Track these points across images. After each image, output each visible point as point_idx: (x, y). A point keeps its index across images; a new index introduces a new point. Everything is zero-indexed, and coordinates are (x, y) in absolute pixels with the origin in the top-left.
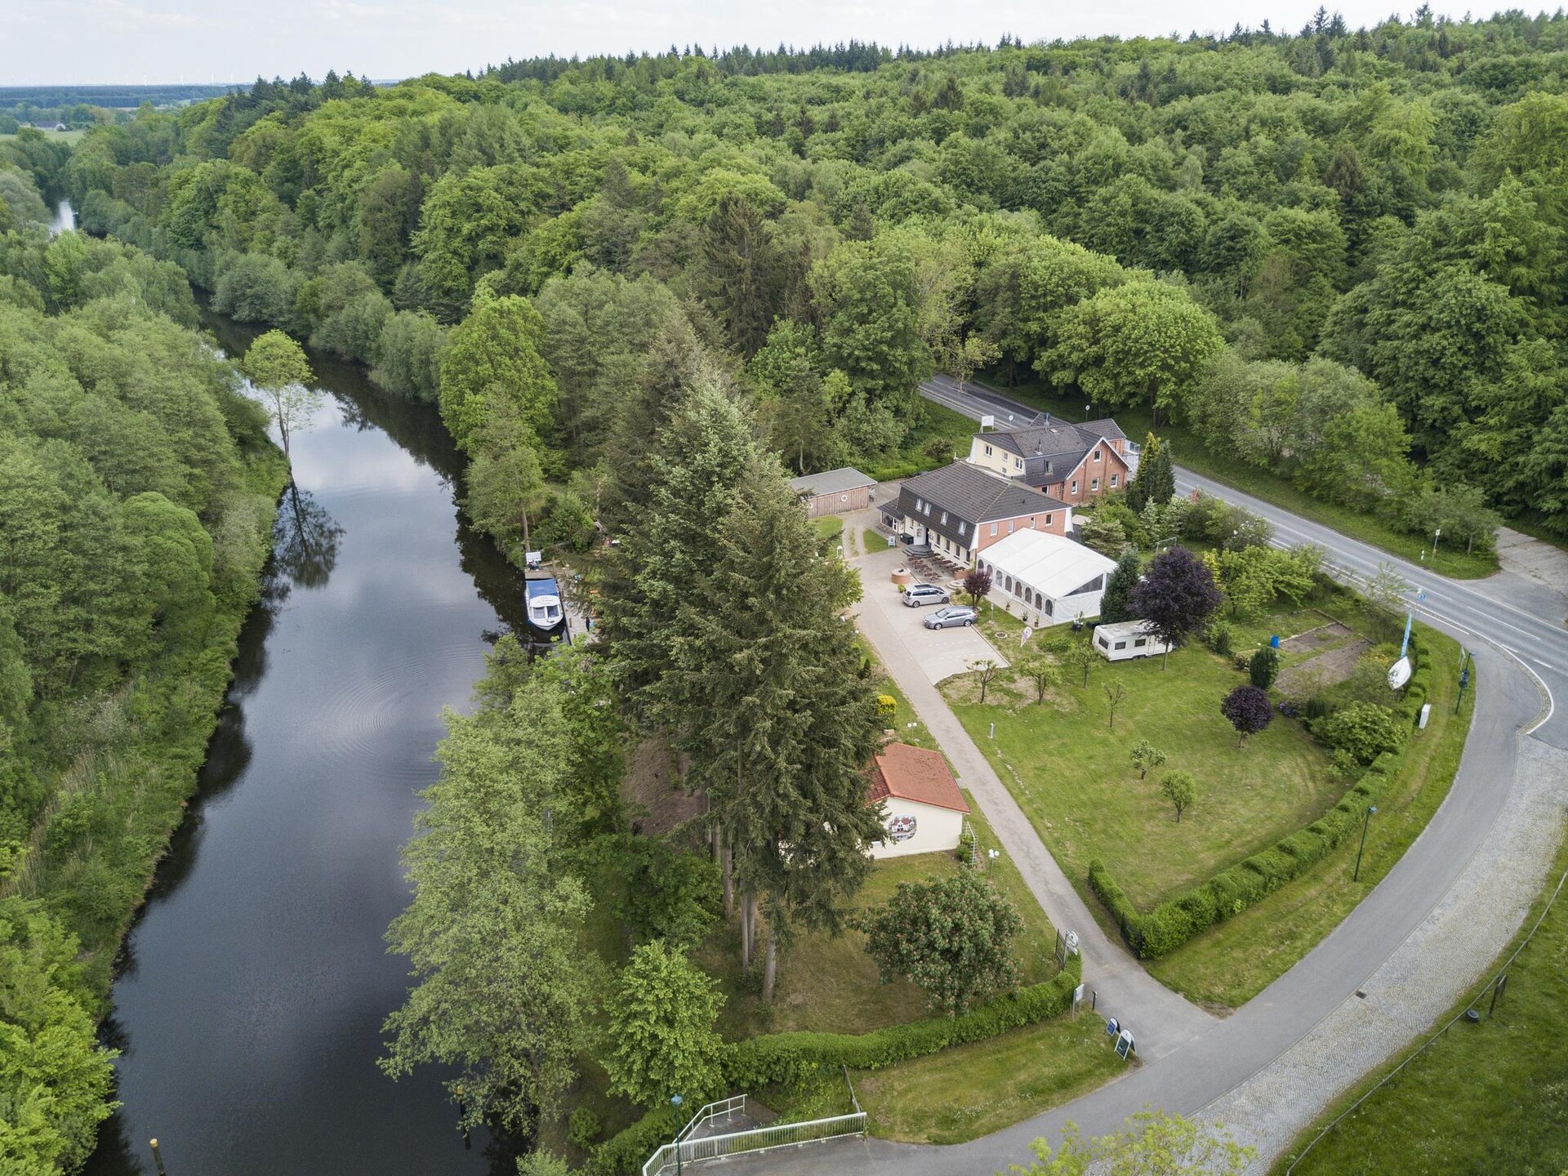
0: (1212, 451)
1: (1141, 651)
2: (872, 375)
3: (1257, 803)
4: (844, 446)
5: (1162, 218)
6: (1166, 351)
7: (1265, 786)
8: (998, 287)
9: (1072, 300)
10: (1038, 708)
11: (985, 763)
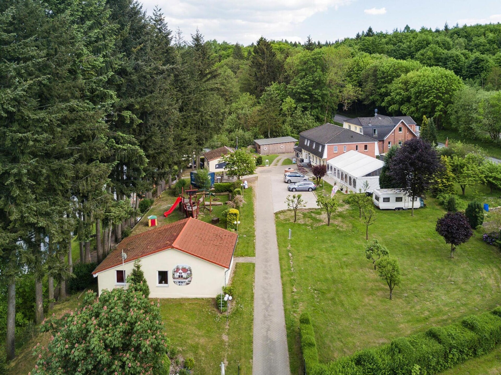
0: (462, 135)
1: (399, 205)
2: (305, 100)
3: (457, 294)
4: (289, 129)
5: (446, 59)
6: (438, 90)
7: (466, 283)
8: (369, 75)
9: (398, 76)
10: (327, 227)
11: (277, 251)
